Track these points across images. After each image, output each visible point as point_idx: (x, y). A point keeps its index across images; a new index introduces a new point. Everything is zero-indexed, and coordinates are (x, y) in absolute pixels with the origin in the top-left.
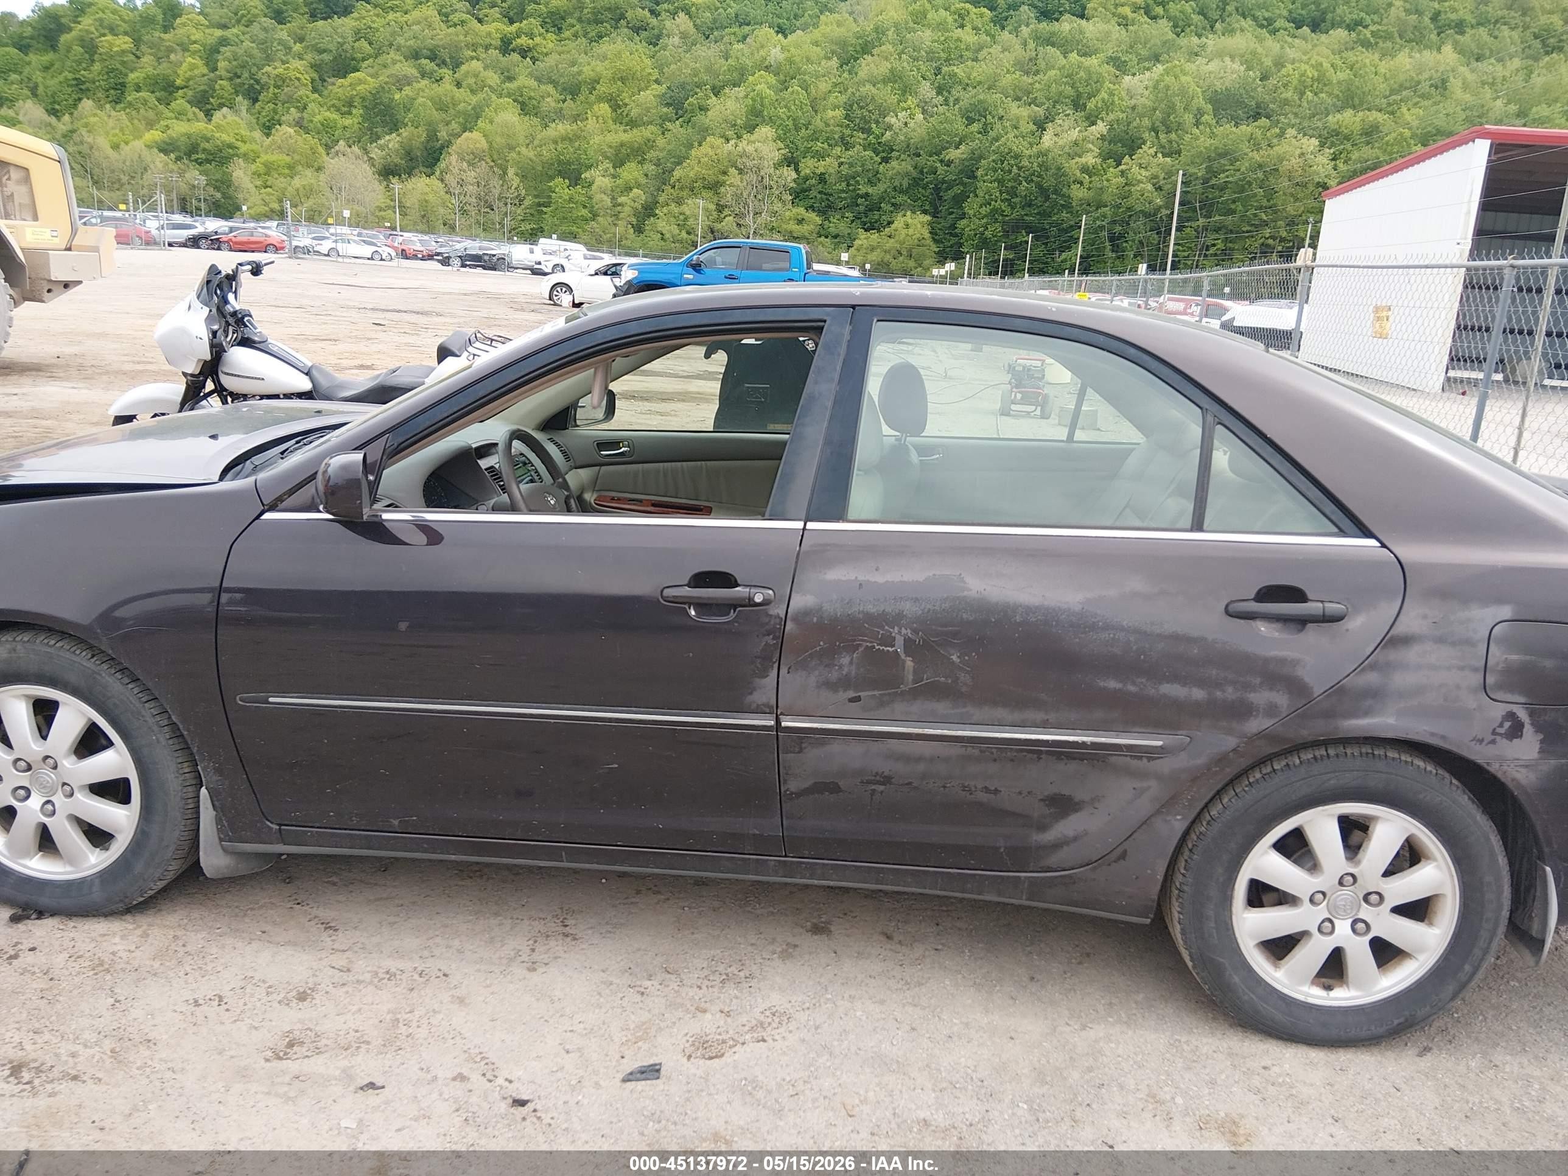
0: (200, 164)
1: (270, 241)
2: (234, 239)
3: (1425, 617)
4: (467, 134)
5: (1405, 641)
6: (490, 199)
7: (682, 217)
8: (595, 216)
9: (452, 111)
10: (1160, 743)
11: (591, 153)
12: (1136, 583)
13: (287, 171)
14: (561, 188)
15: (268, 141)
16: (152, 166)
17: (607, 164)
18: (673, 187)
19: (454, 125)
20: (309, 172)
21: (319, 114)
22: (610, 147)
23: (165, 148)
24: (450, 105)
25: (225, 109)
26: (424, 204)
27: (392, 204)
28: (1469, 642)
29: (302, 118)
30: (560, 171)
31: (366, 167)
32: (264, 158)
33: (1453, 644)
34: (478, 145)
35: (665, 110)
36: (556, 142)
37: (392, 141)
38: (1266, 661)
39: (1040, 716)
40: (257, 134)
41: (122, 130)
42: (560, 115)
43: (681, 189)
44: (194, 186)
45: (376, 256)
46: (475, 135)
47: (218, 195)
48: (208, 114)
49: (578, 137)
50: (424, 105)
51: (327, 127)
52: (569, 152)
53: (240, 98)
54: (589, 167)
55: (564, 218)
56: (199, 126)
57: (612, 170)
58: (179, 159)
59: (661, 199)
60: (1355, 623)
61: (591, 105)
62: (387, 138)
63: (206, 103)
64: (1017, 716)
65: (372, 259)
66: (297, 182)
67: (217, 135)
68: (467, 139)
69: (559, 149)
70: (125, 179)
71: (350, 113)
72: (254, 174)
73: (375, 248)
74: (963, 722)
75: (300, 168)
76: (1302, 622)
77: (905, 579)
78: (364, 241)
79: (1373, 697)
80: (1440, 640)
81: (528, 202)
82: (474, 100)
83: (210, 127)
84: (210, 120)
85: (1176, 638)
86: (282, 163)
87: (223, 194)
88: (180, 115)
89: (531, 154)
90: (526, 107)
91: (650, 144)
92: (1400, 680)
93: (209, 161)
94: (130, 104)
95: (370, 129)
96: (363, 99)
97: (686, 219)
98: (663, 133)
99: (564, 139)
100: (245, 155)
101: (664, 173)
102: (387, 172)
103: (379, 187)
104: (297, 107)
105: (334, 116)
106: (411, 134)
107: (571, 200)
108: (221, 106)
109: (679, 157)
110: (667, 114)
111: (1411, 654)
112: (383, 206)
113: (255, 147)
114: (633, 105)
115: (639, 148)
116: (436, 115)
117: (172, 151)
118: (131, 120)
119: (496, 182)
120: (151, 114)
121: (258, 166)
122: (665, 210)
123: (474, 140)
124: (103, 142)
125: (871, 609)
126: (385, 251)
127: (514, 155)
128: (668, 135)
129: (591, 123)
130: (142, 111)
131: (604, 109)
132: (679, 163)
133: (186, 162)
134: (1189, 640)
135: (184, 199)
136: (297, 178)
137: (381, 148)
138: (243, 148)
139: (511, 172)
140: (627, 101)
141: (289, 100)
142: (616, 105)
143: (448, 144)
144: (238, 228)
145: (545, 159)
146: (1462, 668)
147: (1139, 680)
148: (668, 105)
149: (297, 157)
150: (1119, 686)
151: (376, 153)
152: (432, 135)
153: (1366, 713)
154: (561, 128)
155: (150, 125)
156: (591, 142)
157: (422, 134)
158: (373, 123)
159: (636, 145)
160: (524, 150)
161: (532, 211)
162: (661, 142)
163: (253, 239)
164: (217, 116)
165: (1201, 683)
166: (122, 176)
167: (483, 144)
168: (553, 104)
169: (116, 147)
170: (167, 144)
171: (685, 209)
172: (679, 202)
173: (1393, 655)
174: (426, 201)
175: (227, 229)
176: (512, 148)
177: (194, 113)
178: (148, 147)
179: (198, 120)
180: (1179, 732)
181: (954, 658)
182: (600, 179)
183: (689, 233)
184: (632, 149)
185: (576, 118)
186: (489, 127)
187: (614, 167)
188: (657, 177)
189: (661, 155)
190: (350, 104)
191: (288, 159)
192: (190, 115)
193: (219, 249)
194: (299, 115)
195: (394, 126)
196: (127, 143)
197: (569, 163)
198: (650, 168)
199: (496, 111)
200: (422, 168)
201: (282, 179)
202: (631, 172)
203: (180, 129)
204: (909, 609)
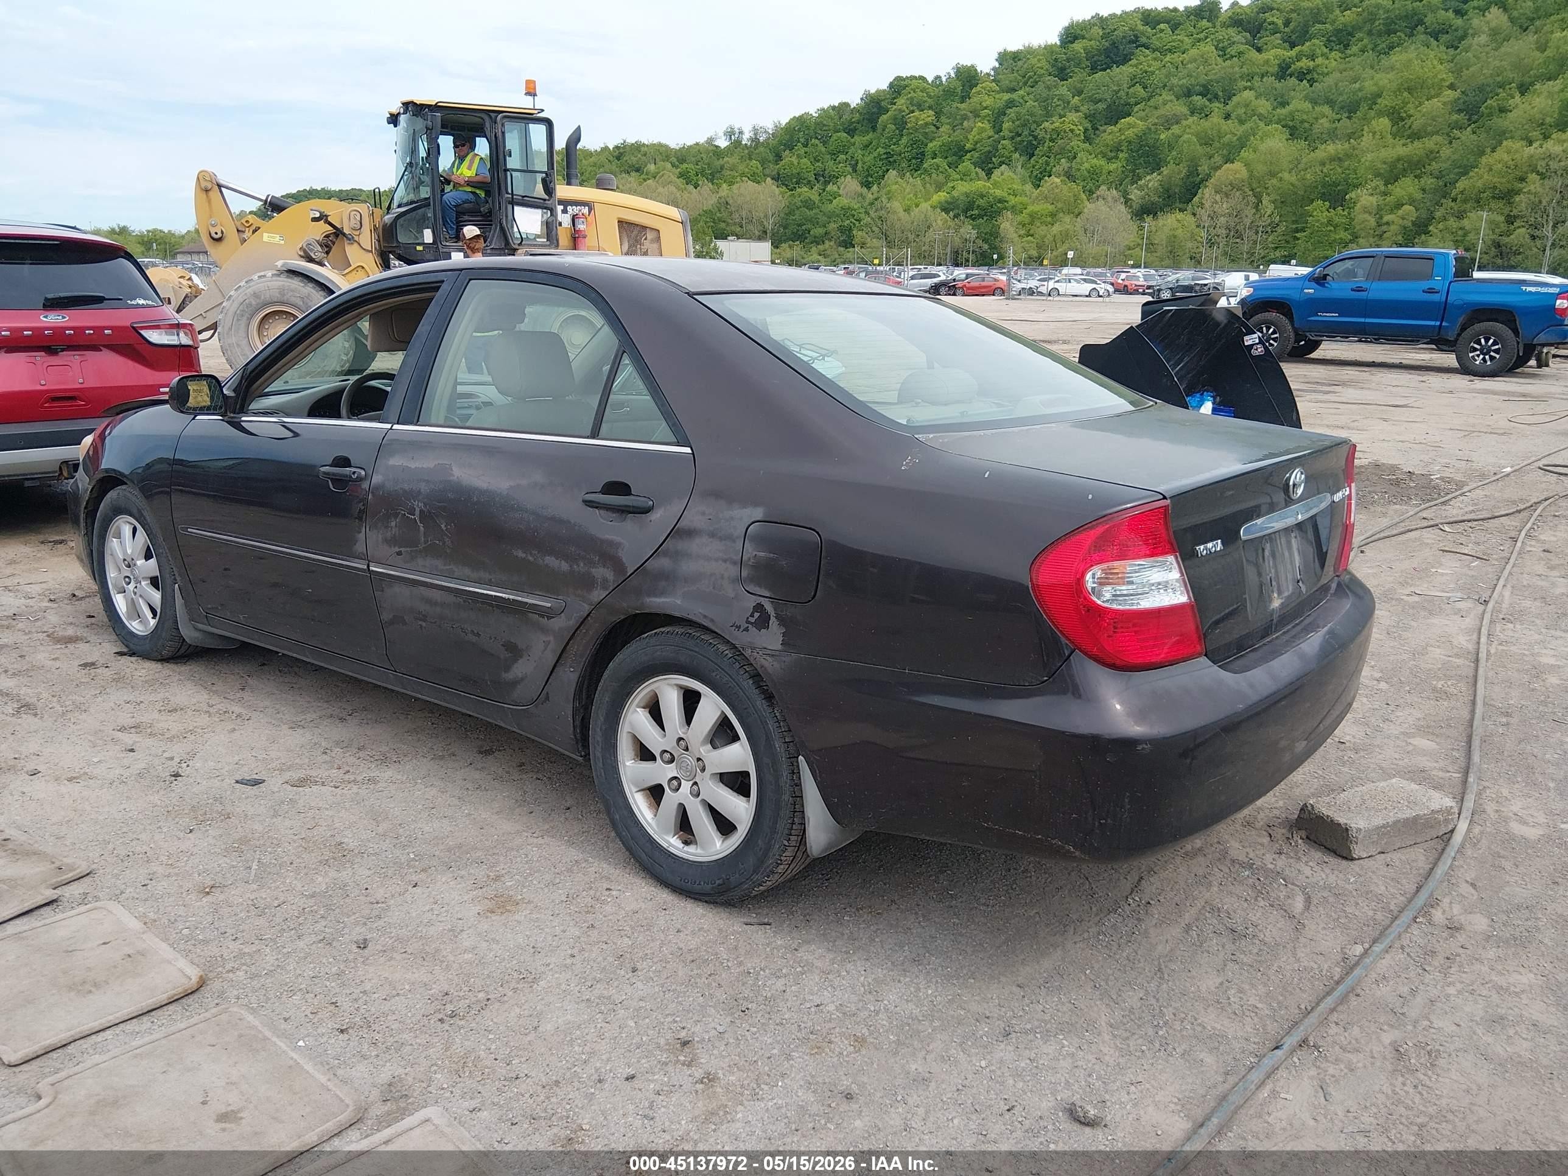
0: (973, 220)
1: (998, 285)
2: (967, 285)
3: (703, 514)
4: (1228, 165)
5: (690, 533)
6: (1240, 228)
7: (1460, 232)
8: (1355, 238)
9: (1217, 145)
10: (549, 605)
11: (1361, 171)
12: (538, 477)
13: (1049, 219)
14: (1319, 212)
15: (1036, 192)
16: (934, 225)
17: (1379, 183)
18: (1454, 200)
19: (1217, 159)
20: (1067, 219)
21: (1087, 161)
22: (1385, 163)
23: (946, 208)
24: (1216, 139)
25: (1004, 166)
26: (1172, 239)
27: (1140, 242)
28: (730, 538)
29: (1071, 168)
30: (1324, 194)
31: (1122, 208)
32: (1030, 208)
33: (721, 539)
34: (1237, 176)
35: (1455, 117)
36: (1323, 164)
37: (1152, 181)
38: (603, 541)
39: (486, 576)
40: (1029, 187)
41: (916, 195)
42: (1332, 135)
43: (1465, 201)
44: (966, 240)
45: (1094, 293)
46: (1237, 165)
47: (986, 247)
48: (989, 173)
49: (1348, 156)
50: (1189, 141)
51: (1094, 174)
52: (1336, 173)
53: (1017, 155)
54: (1356, 186)
55: (1319, 242)
56: (981, 184)
57: (1383, 188)
58: (956, 216)
59: (1438, 214)
60: (656, 516)
61: (1366, 120)
62: (1148, 178)
63: (987, 164)
64: (475, 575)
65: (1089, 296)
66: (1056, 229)
67: (992, 191)
68: (1228, 169)
69: (1325, 170)
70: (911, 237)
71: (1117, 158)
72: (1020, 224)
73: (1094, 286)
74: (451, 577)
75: (1061, 215)
76: (624, 511)
77: (424, 466)
78: (1085, 280)
79: (666, 580)
80: (712, 535)
81: (1281, 229)
82: (1240, 130)
83: (988, 184)
84: (989, 178)
85: (553, 519)
86: (1044, 213)
87: (990, 245)
88: (965, 176)
89: (1293, 179)
90: (1294, 132)
91: (1432, 155)
92: (688, 567)
93: (981, 216)
94: (926, 170)
95: (1134, 171)
96: (1130, 142)
97: (1465, 235)
98: (1451, 143)
99: (1332, 159)
100: (1013, 207)
101: (1446, 186)
102: (1145, 211)
103: (1133, 226)
104: (1068, 157)
105: (1102, 162)
106: (1173, 172)
107: (1330, 222)
108: (1001, 163)
109: (1466, 166)
110: (1456, 122)
111: (695, 546)
112: (1132, 245)
113: (1024, 199)
114: (1418, 115)
115: (1419, 161)
116: (1200, 150)
117: (952, 210)
118: (924, 185)
119: (1249, 211)
120: (941, 178)
121: (1024, 217)
122: (1441, 226)
123: (1236, 170)
124: (896, 205)
125: (406, 487)
126: (1102, 288)
127: (1274, 181)
128: (1455, 144)
129: (1367, 140)
130: (934, 176)
131: (1384, 123)
132: (1465, 173)
133: (962, 218)
134: (561, 521)
135: (957, 252)
136: (1057, 225)
137: (1141, 189)
138: (1013, 200)
139: (1265, 200)
140: (1412, 112)
141: (1062, 152)
142: (1397, 117)
143: (1209, 176)
144: (973, 275)
145: (1308, 183)
146: (725, 561)
147: (533, 552)
148: (1460, 111)
149: (1060, 205)
150: (524, 555)
151: (1135, 194)
152: (1193, 172)
153: (662, 594)
154: (1331, 148)
155: (939, 188)
156: (1363, 160)
157: (1183, 170)
158: (1135, 165)
159: (1416, 159)
160: (1286, 176)
161: (1287, 238)
162: (1446, 152)
163: (984, 284)
164: (996, 173)
165: (566, 557)
166: (909, 235)
167: (1244, 173)
168: (1327, 125)
169: (907, 210)
170: (951, 203)
171: (1465, 222)
172: (1460, 216)
173: (681, 545)
174: (1175, 237)
175: (964, 276)
176: (1273, 174)
177: (977, 173)
178: (934, 207)
179: (979, 180)
180: (560, 597)
181: (443, 526)
182: (1365, 198)
183: (1467, 250)
184: (1410, 162)
185: (1349, 137)
186: (1252, 156)
187: (1386, 185)
188: (1436, 190)
189: (1445, 165)
190: (1117, 149)
191: (1051, 208)
192: (973, 175)
193: (954, 294)
194: (1069, 165)
195: (1156, 166)
196: (917, 206)
197: (1336, 184)
198: (1429, 182)
199: (1262, 138)
200: (1177, 205)
201: (1044, 228)
202: (1408, 187)
203: (963, 188)
204: (424, 488)
